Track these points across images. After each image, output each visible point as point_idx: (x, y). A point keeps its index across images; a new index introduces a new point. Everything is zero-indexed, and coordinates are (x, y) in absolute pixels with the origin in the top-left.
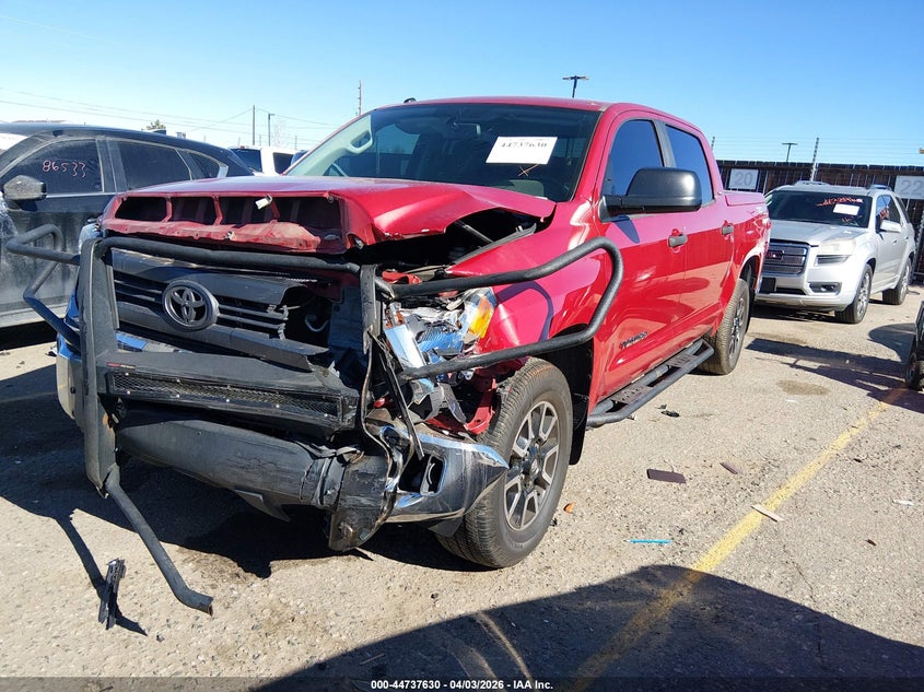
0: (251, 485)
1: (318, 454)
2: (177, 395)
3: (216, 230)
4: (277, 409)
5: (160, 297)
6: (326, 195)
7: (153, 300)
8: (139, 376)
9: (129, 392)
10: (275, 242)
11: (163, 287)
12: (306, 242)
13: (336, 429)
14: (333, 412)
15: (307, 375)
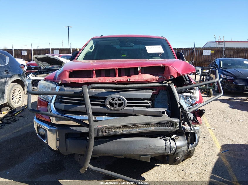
0: (147, 153)
1: (166, 139)
2: (121, 131)
3: (117, 79)
4: (153, 129)
5: (104, 102)
6: (161, 65)
7: (101, 103)
8: (109, 128)
9: (105, 134)
10: (144, 80)
11: (105, 98)
12: (153, 79)
13: (174, 131)
14: (172, 126)
15: (161, 117)
